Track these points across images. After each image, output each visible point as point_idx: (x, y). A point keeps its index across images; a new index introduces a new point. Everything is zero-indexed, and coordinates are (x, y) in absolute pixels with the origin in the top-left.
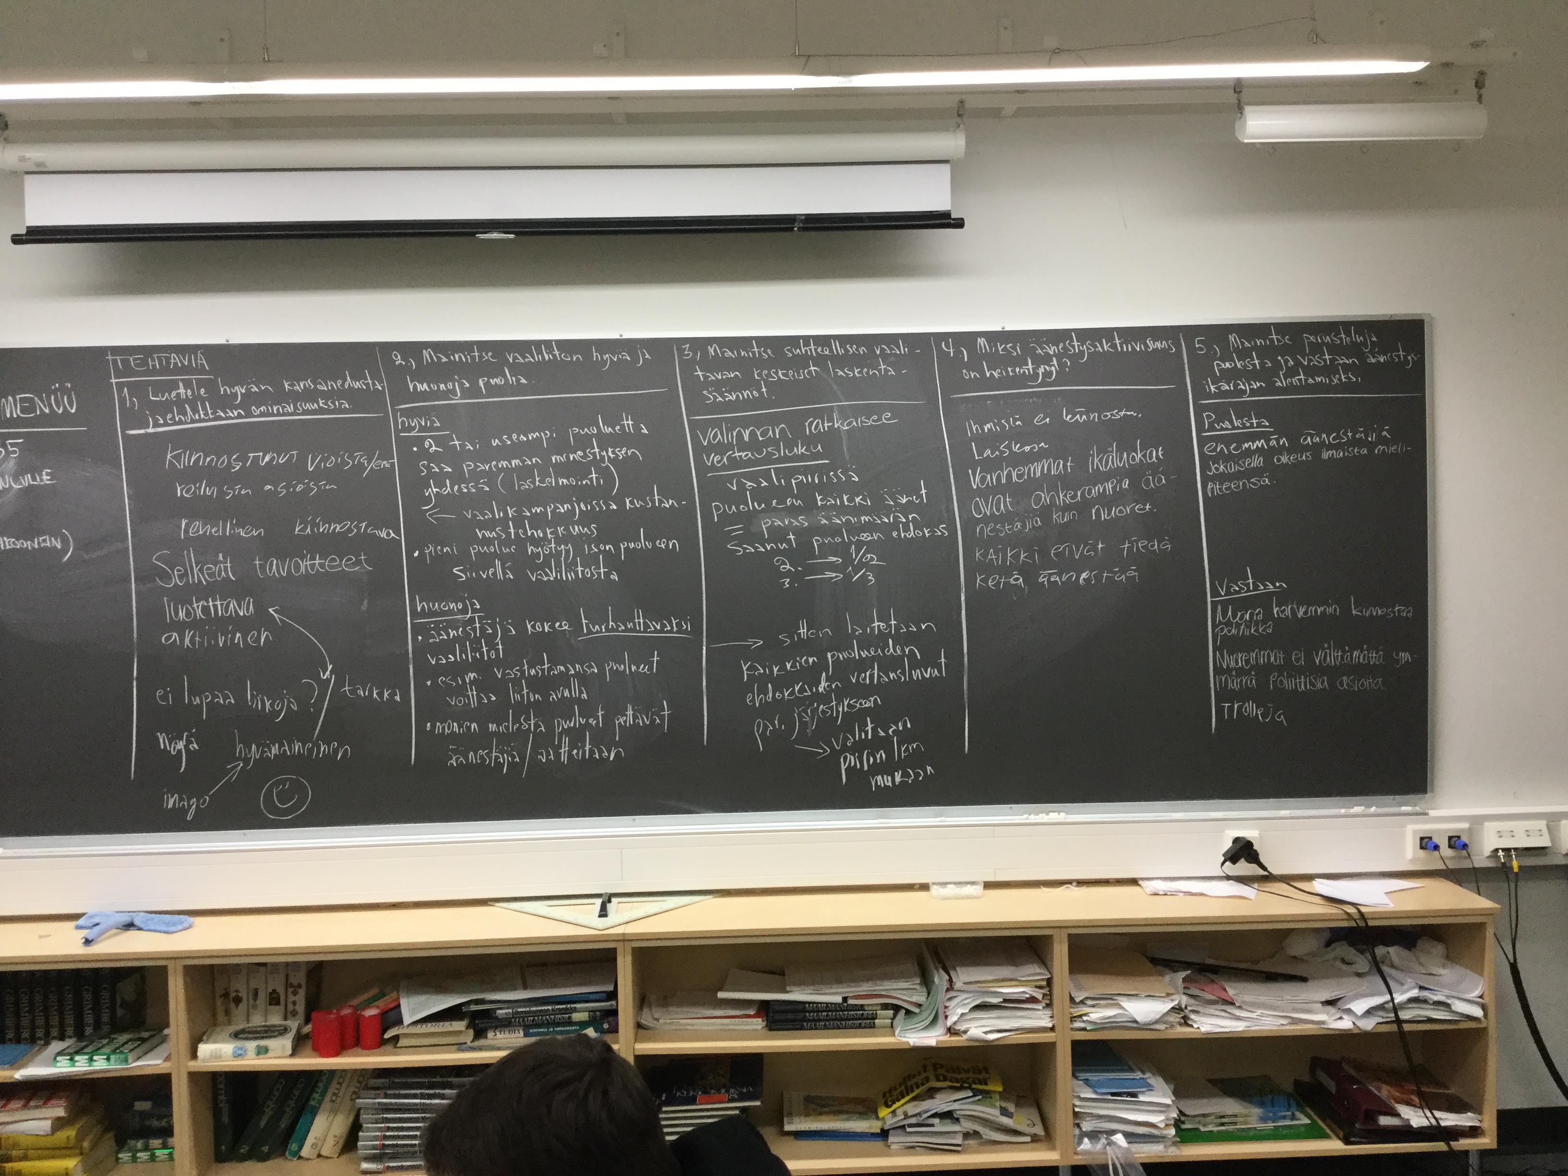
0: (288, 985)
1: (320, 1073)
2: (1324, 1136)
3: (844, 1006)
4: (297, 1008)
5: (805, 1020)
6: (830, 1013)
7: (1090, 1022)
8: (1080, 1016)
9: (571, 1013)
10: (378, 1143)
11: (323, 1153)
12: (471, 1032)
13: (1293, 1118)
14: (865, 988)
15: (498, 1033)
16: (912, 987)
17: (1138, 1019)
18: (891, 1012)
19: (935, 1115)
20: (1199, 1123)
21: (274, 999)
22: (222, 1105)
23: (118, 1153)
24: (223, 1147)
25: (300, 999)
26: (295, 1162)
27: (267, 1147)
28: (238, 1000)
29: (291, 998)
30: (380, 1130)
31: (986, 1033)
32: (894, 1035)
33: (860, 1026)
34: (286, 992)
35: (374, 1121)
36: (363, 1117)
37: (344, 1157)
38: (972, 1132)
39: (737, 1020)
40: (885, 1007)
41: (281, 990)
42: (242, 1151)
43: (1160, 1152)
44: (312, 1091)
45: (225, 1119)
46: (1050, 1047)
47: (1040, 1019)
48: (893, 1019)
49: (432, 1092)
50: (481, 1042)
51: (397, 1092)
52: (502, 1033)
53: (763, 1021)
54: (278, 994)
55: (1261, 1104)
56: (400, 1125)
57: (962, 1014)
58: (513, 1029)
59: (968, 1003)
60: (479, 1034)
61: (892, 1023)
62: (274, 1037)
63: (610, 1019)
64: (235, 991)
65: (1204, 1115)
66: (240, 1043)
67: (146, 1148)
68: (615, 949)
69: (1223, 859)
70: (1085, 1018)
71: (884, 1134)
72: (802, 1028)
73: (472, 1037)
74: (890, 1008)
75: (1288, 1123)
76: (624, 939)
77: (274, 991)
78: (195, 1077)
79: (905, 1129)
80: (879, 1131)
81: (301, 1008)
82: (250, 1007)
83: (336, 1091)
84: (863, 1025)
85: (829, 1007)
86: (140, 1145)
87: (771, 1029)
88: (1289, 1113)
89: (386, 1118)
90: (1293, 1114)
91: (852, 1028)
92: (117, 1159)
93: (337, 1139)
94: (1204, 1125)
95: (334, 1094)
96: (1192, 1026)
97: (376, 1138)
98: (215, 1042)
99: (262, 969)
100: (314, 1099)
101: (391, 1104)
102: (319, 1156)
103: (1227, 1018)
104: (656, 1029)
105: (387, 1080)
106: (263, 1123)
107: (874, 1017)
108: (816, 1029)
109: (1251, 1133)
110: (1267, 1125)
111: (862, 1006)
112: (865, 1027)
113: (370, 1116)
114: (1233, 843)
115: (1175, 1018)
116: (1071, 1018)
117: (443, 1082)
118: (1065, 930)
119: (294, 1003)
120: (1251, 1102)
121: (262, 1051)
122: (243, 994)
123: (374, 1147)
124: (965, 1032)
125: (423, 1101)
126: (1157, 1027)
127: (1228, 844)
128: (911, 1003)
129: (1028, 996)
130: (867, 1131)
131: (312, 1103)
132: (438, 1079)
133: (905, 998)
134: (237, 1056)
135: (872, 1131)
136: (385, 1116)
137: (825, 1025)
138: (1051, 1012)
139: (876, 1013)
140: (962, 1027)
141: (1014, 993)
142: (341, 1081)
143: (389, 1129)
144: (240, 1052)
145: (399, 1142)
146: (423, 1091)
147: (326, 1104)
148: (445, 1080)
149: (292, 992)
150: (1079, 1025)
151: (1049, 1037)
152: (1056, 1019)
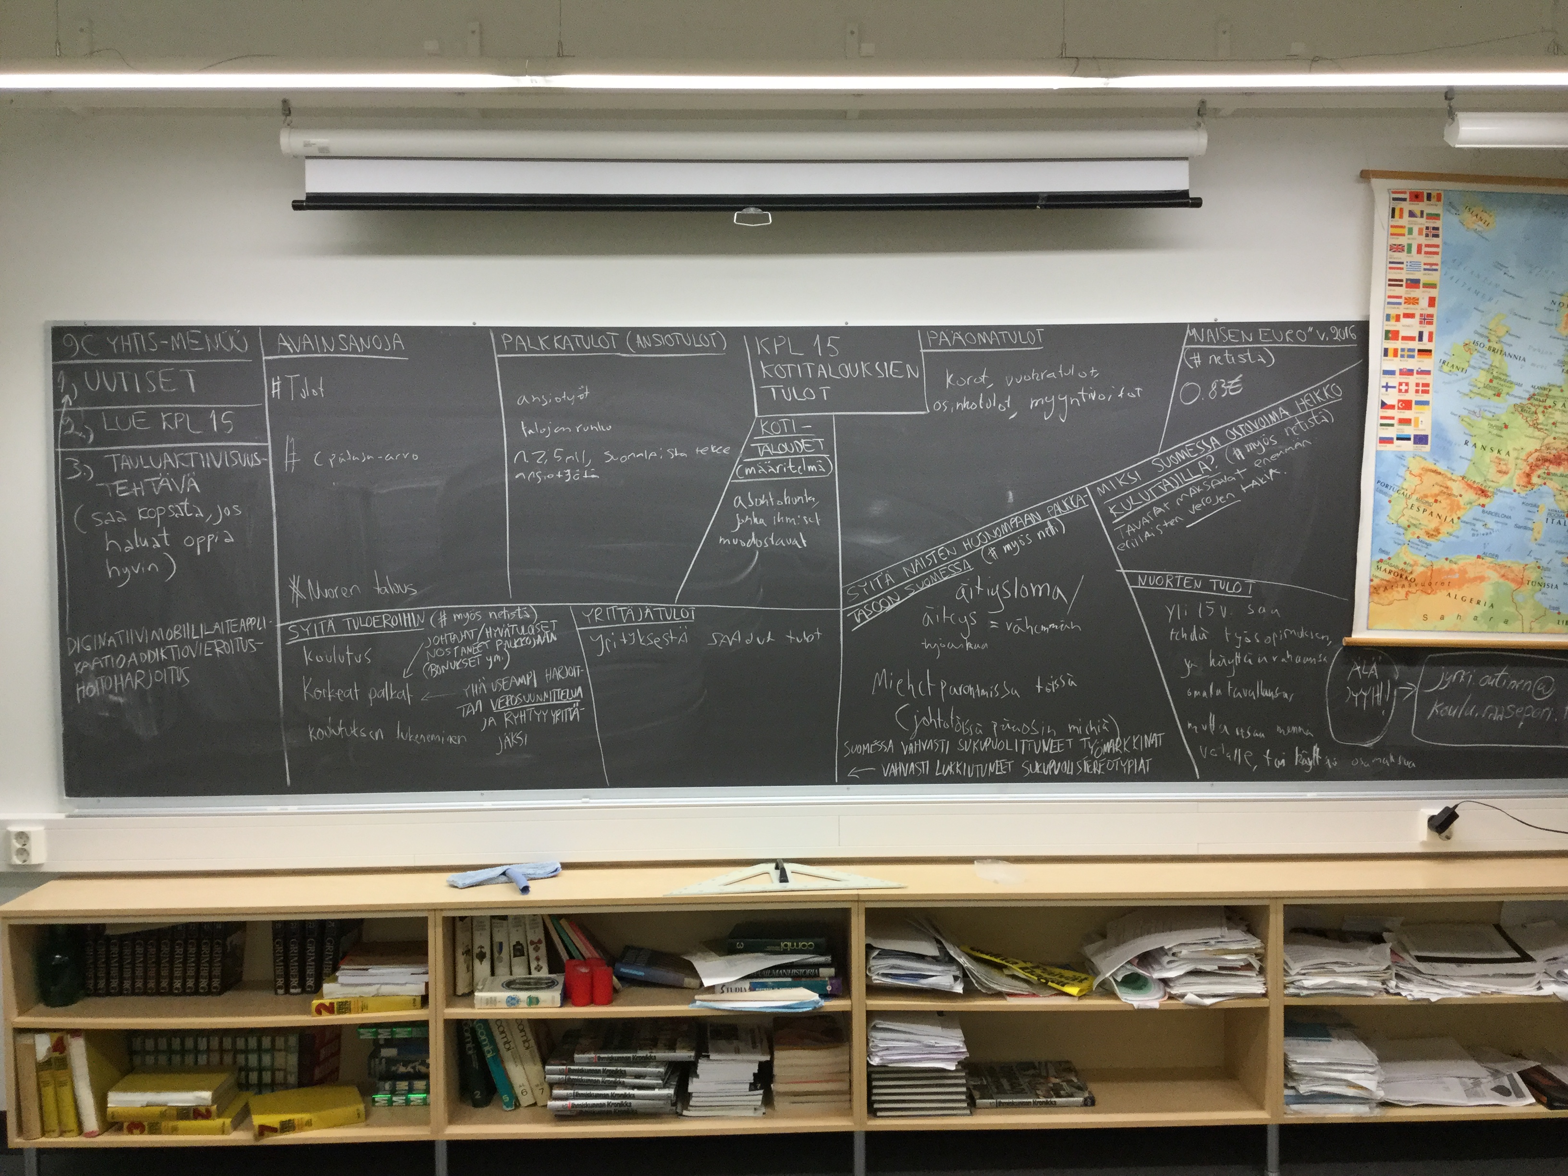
4: (540, 963)
7: (1302, 988)
8: (1292, 983)
21: (518, 951)
25: (542, 955)
28: (481, 956)
29: (534, 952)
31: (1202, 998)
32: (1118, 1000)
34: (529, 945)
41: (524, 942)
43: (1366, 1113)
46: (1264, 1012)
47: (1254, 986)
54: (521, 946)
59: (1185, 968)
64: (478, 944)
68: (850, 908)
70: (1297, 984)
76: (858, 900)
77: (517, 943)
78: (448, 1023)
82: (494, 959)
86: (387, 1088)
96: (1397, 994)
98: (488, 990)
99: (505, 922)
103: (1433, 986)
114: (1429, 821)
116: (1285, 984)
118: (1281, 900)
122: (486, 947)
124: (1183, 996)
129: (1242, 964)
138: (1263, 979)
140: (1179, 991)
141: (1229, 961)
149: (533, 947)
150: (1292, 991)
151: (1263, 1003)
152: (1269, 985)
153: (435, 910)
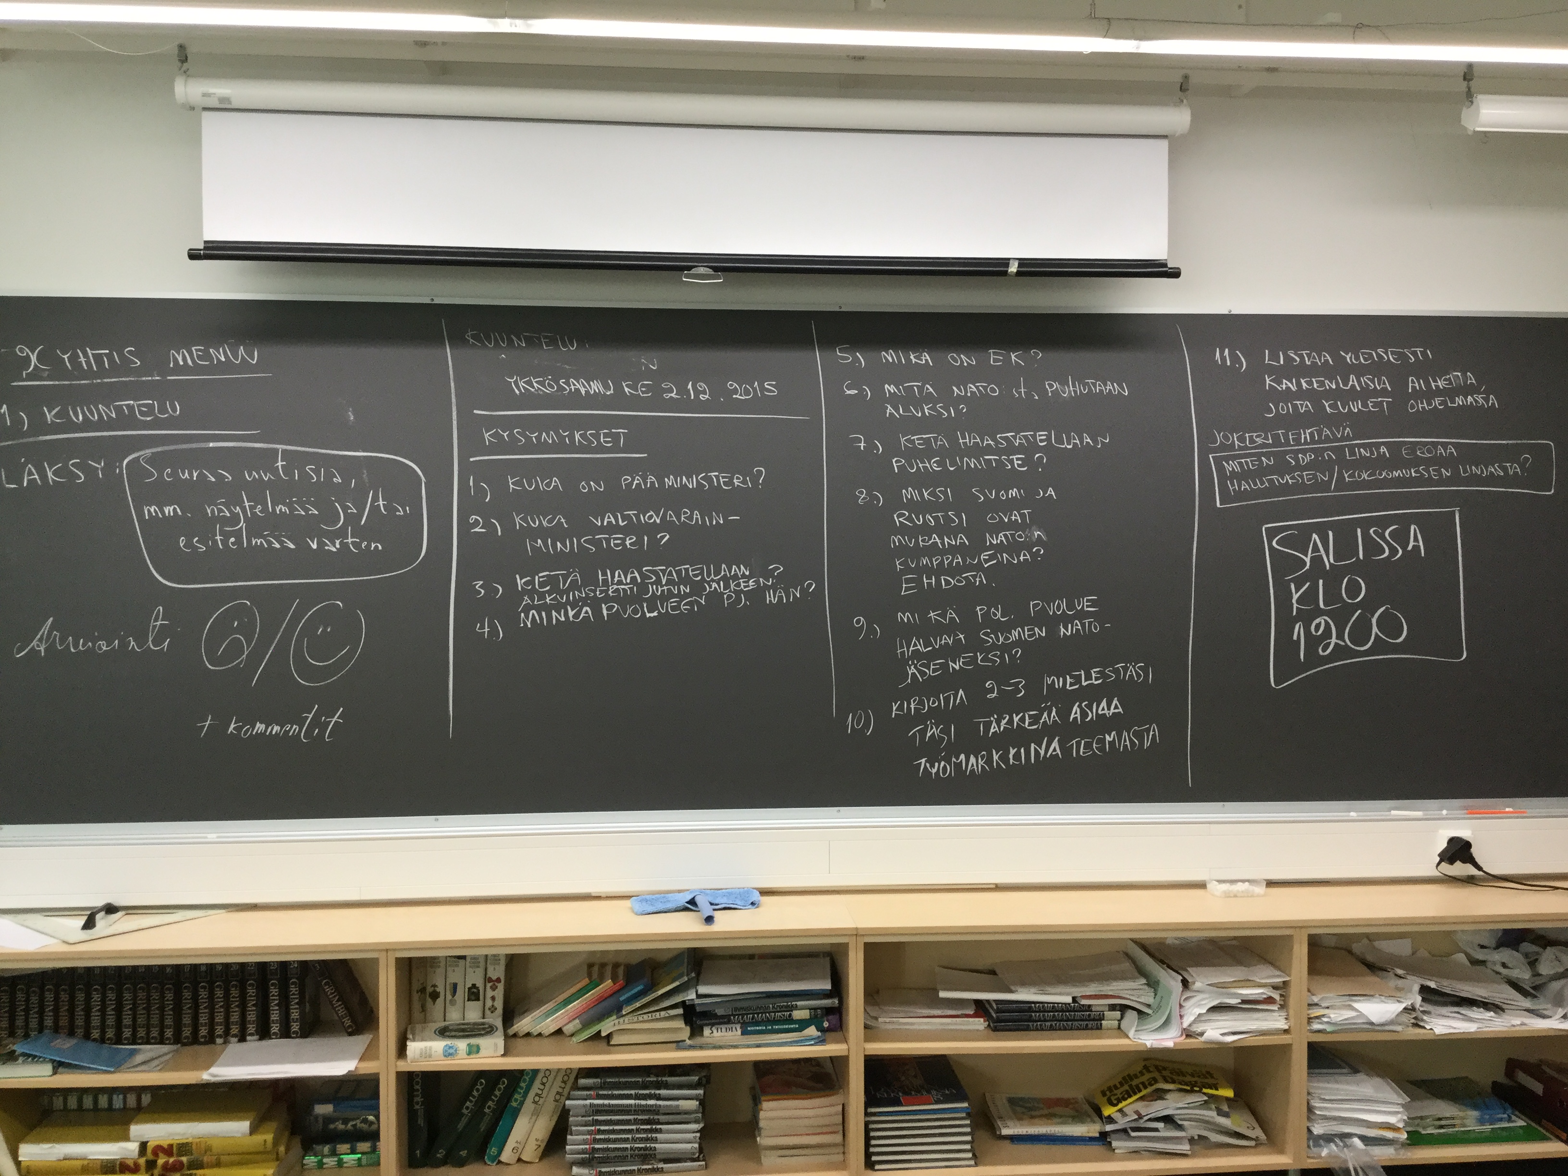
0: (487, 980)
1: (522, 1072)
2: (1544, 1139)
3: (1071, 1007)
4: (496, 1004)
5: (1030, 1020)
6: (1056, 1014)
7: (1328, 1023)
8: (1317, 1017)
9: (792, 1011)
10: (587, 1147)
11: (524, 1158)
12: (687, 1030)
13: (1510, 1120)
14: (1092, 989)
15: (715, 1031)
16: (1141, 987)
17: (1374, 1019)
18: (1119, 1013)
19: (1158, 1119)
20: (1418, 1125)
21: (474, 994)
22: (417, 1107)
23: (303, 1159)
24: (418, 1152)
25: (499, 993)
26: (494, 1166)
27: (466, 1151)
28: (435, 996)
29: (490, 993)
30: (590, 1133)
31: (1223, 1035)
32: (1128, 1037)
33: (1086, 1028)
34: (485, 986)
35: (584, 1123)
36: (571, 1119)
37: (545, 1162)
38: (1196, 1137)
39: (958, 1019)
40: (1113, 1007)
41: (480, 984)
42: (438, 1155)
43: (1392, 1155)
44: (514, 1091)
45: (421, 1122)
46: (1285, 1050)
47: (1275, 1021)
48: (1120, 1021)
49: (647, 1092)
50: (698, 1041)
51: (610, 1092)
52: (719, 1030)
53: (985, 1021)
54: (477, 988)
55: (1475, 1107)
56: (611, 1128)
57: (1200, 1015)
58: (730, 1026)
59: (1205, 1004)
60: (696, 1031)
61: (1119, 1025)
62: (482, 1035)
63: (830, 1017)
64: (432, 986)
65: (1421, 1118)
66: (448, 1042)
67: (333, 1153)
68: (847, 943)
69: (1438, 859)
70: (1323, 1020)
71: (1104, 1138)
72: (1027, 1029)
73: (688, 1034)
74: (1118, 1008)
75: (1505, 1125)
76: (856, 933)
77: (474, 986)
78: (399, 1075)
79: (1129, 1135)
80: (1097, 1135)
81: (499, 1004)
82: (448, 1002)
83: (540, 1092)
84: (1090, 1026)
85: (1055, 1008)
86: (326, 1149)
87: (995, 1029)
88: (1505, 1116)
89: (597, 1120)
90: (1510, 1117)
91: (1078, 1029)
92: (303, 1165)
93: (539, 1143)
94: (1424, 1128)
95: (537, 1095)
96: (1424, 1028)
97: (585, 1142)
98: (423, 1040)
99: (462, 962)
100: (516, 1100)
101: (604, 1105)
102: (519, 1160)
103: (1459, 1019)
104: (875, 1028)
105: (599, 1080)
106: (461, 1126)
107: (1101, 1018)
108: (1042, 1030)
109: (1472, 1136)
110: (1485, 1127)
111: (1090, 1006)
112: (1092, 1029)
113: (580, 1118)
114: (1448, 843)
115: (1408, 1019)
116: (1310, 1018)
117: (657, 1082)
118: (1303, 930)
119: (493, 998)
120: (1466, 1105)
121: (474, 1050)
122: (440, 989)
123: (583, 1152)
124: (1202, 1034)
125: (637, 1102)
126: (1387, 1028)
127: (1443, 845)
128: (1140, 1002)
129: (1265, 996)
130: (1085, 1135)
131: (514, 1104)
132: (653, 1079)
133: (1132, 998)
134: (449, 1053)
135: (1091, 1135)
136: (595, 1118)
137: (1051, 1025)
138: (1284, 1014)
139: (1103, 1014)
140: (1198, 1028)
141: (1251, 994)
142: (545, 1080)
143: (600, 1132)
144: (451, 1051)
145: (610, 1146)
146: (637, 1091)
147: (528, 1105)
148: (660, 1079)
149: (491, 987)
150: (1316, 1026)
151: (1285, 1039)
152: (1292, 1020)
153: (387, 950)
